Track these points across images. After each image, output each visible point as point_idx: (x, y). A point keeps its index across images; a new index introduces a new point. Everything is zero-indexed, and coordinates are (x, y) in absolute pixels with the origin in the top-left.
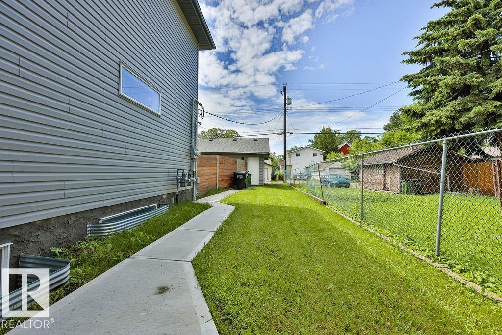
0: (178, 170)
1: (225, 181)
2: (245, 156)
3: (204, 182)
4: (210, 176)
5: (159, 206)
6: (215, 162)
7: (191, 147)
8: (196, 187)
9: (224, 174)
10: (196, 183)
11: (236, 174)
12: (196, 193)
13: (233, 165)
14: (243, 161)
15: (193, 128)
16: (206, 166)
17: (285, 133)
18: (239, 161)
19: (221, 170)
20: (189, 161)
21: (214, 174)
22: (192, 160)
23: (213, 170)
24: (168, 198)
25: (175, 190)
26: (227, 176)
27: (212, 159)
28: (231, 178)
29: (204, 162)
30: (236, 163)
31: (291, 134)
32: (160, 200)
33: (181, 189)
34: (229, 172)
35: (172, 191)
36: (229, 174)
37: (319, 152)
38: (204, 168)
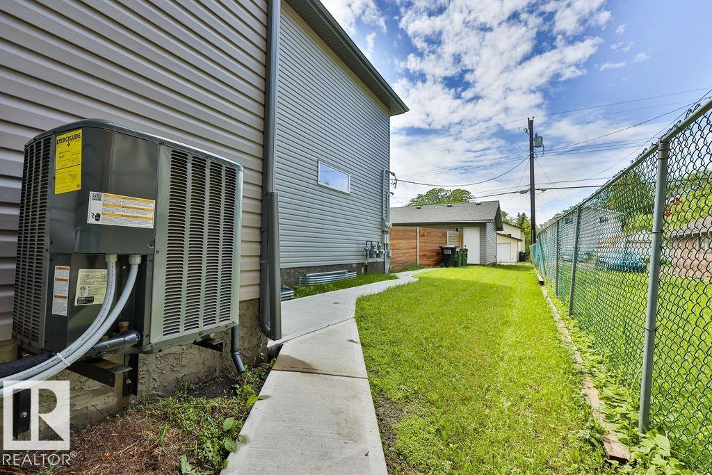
0: (367, 242)
1: (429, 257)
2: (459, 226)
3: (400, 257)
4: (409, 251)
5: (349, 272)
6: (415, 234)
7: (382, 219)
8: (389, 261)
9: (427, 248)
10: (388, 256)
11: (443, 249)
12: (387, 267)
13: (441, 237)
14: (456, 233)
15: (384, 199)
16: (403, 239)
17: (532, 190)
18: (450, 233)
19: (423, 244)
20: (381, 234)
21: (413, 248)
22: (384, 232)
23: (412, 243)
24: (357, 267)
25: (364, 261)
26: (433, 251)
27: (411, 231)
28: (438, 254)
29: (400, 234)
30: (445, 235)
31: (543, 190)
32: (349, 267)
33: (370, 260)
34: (435, 247)
35: (361, 261)
36: (435, 248)
37: (611, 215)
38: (400, 241)
